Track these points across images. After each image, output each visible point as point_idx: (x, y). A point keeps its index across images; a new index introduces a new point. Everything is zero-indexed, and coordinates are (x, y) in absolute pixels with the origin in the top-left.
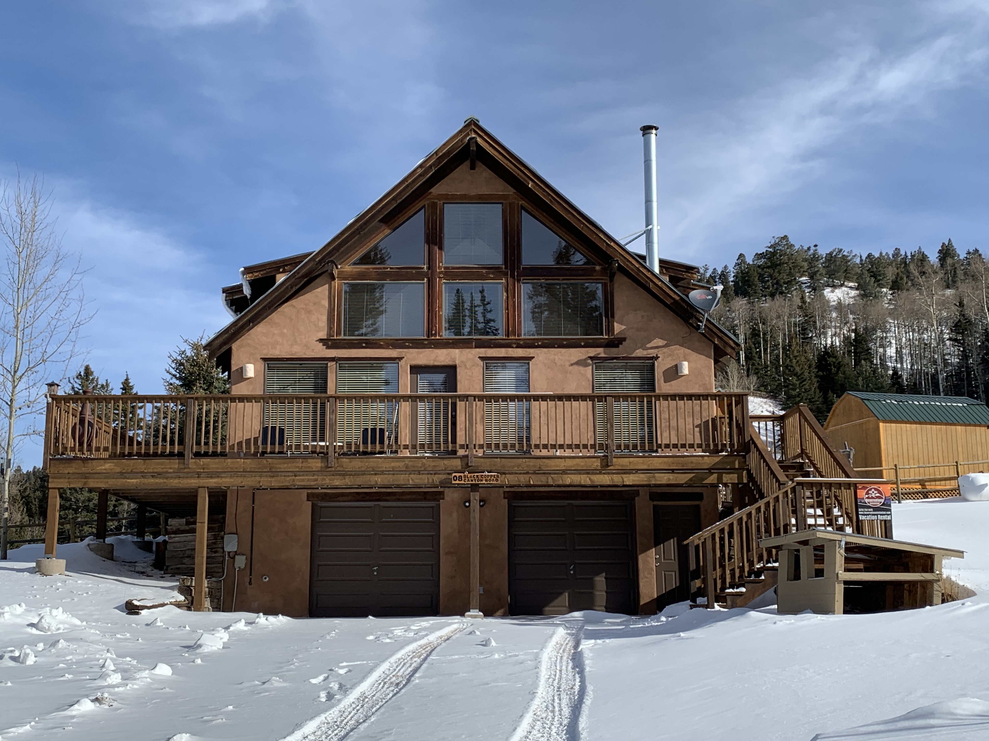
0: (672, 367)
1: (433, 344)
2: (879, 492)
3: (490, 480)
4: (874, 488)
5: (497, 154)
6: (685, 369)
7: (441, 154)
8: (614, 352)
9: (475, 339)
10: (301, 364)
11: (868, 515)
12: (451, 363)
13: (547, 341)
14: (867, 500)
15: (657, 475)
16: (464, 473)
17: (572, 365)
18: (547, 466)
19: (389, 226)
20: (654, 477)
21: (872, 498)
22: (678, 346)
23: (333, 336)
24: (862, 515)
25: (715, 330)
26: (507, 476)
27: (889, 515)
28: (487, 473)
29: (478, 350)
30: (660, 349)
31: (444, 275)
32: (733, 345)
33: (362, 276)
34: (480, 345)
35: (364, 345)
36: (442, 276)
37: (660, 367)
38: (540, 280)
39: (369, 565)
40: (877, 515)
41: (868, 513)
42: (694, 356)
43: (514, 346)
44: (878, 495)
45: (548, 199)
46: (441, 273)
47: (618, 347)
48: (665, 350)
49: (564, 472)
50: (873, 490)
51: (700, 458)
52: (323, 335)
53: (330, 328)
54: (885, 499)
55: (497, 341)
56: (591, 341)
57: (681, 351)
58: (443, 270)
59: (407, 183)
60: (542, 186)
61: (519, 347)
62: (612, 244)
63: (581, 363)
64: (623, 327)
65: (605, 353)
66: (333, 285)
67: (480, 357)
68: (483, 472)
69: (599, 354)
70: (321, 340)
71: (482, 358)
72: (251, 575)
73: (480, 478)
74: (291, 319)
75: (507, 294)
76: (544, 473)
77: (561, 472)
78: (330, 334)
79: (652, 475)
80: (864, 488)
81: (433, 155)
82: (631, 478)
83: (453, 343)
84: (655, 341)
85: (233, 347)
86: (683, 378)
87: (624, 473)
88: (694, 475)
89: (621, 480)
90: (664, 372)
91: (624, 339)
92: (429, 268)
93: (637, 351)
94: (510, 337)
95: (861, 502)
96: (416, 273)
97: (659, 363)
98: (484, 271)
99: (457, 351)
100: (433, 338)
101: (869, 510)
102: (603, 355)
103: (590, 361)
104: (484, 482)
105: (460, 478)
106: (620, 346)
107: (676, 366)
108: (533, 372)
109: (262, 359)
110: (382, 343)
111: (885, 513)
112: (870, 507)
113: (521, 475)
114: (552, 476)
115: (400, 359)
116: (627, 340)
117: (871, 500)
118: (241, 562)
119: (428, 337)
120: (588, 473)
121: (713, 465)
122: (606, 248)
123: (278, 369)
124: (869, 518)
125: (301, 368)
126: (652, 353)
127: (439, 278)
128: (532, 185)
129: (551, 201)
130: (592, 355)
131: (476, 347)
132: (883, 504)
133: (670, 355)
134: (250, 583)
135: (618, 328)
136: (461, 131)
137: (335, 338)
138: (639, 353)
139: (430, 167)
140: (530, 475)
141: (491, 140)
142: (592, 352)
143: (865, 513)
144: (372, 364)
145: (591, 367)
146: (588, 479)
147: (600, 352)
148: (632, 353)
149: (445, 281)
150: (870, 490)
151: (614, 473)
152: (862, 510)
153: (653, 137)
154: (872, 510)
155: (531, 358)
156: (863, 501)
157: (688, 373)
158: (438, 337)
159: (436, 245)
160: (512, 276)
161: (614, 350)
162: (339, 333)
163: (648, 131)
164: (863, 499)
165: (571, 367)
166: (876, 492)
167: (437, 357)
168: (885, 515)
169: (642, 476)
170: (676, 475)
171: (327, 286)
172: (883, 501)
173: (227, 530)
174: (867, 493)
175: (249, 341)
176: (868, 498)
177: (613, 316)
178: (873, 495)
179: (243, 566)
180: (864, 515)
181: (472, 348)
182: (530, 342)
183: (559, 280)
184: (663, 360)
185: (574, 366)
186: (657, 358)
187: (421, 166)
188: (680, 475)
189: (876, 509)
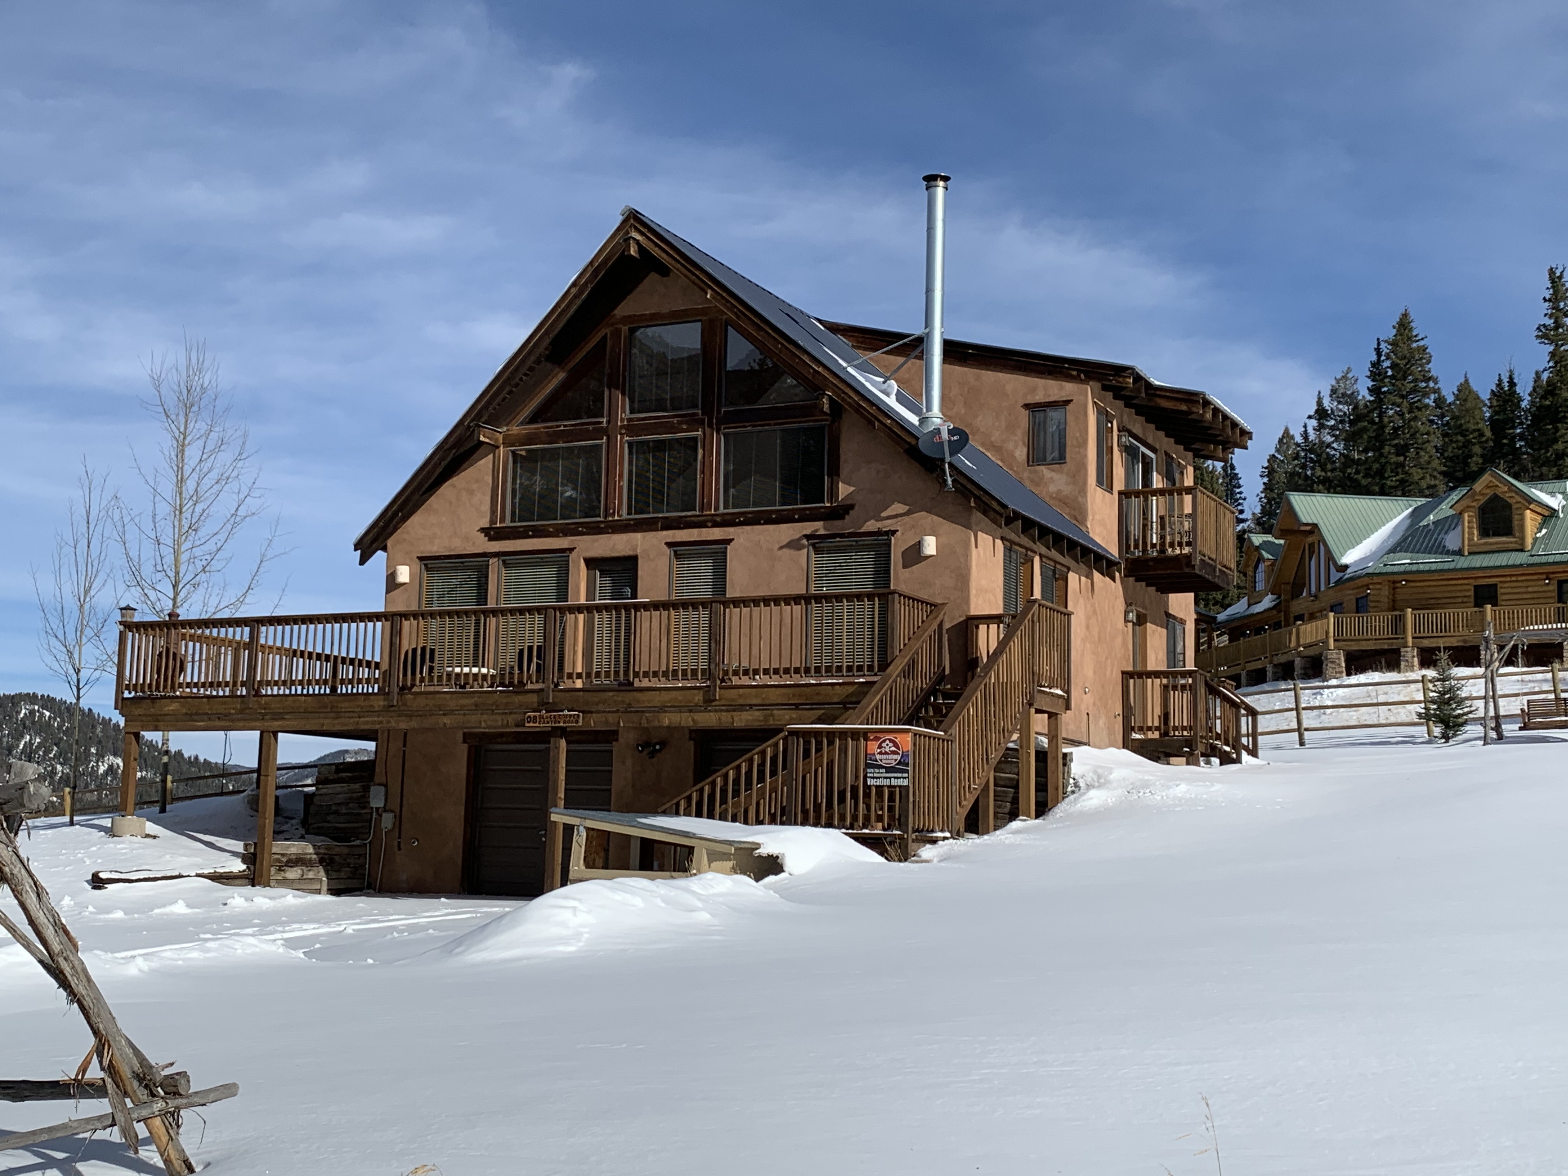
0: (914, 545)
1: (611, 527)
2: (896, 745)
3: (569, 722)
4: (891, 740)
5: (664, 255)
6: (930, 546)
7: (597, 264)
8: (838, 526)
9: (661, 518)
10: (462, 563)
11: (879, 778)
12: (631, 553)
13: (750, 516)
14: (878, 757)
15: (775, 712)
16: (540, 712)
17: (781, 548)
18: (638, 701)
19: (563, 368)
20: (772, 715)
21: (886, 753)
22: (924, 513)
23: (496, 523)
24: (871, 778)
25: (969, 486)
26: (594, 715)
27: (905, 778)
28: (566, 712)
29: (665, 533)
30: (900, 519)
31: (626, 429)
32: (997, 508)
33: (530, 439)
34: (669, 524)
35: (530, 533)
36: (623, 431)
37: (898, 547)
38: (745, 427)
39: (535, 828)
40: (890, 778)
41: (879, 775)
42: (946, 526)
43: (710, 524)
44: (893, 749)
45: (732, 312)
46: (622, 427)
47: (843, 518)
48: (906, 519)
49: (663, 709)
50: (888, 742)
51: (829, 687)
52: (485, 523)
53: (493, 511)
54: (902, 756)
55: (688, 519)
56: (808, 512)
57: (925, 518)
58: (625, 423)
59: (560, 310)
60: (724, 295)
61: (716, 525)
62: (820, 369)
63: (793, 545)
64: (852, 489)
65: (825, 529)
66: (497, 455)
67: (667, 544)
68: (562, 711)
69: (817, 531)
70: (482, 530)
71: (669, 545)
72: (399, 838)
73: (557, 719)
74: (451, 503)
75: (704, 450)
76: (637, 712)
77: (656, 709)
78: (493, 521)
79: (769, 712)
80: (876, 739)
81: (588, 266)
82: (743, 717)
83: (635, 525)
84: (893, 506)
85: (388, 544)
86: (929, 560)
87: (734, 711)
88: (823, 711)
89: (730, 720)
90: (904, 553)
91: (852, 507)
92: (609, 422)
93: (868, 523)
94: (705, 513)
95: (871, 760)
96: (594, 429)
97: (896, 540)
98: (675, 420)
99: (639, 535)
100: (610, 519)
101: (881, 771)
102: (822, 532)
103: (805, 542)
104: (562, 724)
105: (534, 719)
106: (847, 517)
107: (919, 542)
108: (731, 561)
109: (418, 557)
110: (551, 530)
111: (899, 775)
112: (880, 767)
113: (609, 714)
114: (647, 715)
115: (571, 550)
116: (856, 508)
117: (884, 757)
118: (387, 821)
119: (605, 518)
120: (690, 711)
121: (847, 696)
122: (813, 376)
123: (438, 569)
124: (879, 782)
125: (464, 568)
126: (887, 525)
127: (621, 434)
128: (711, 295)
129: (738, 317)
130: (808, 532)
131: (663, 529)
132: (899, 763)
133: (913, 527)
134: (399, 849)
135: (844, 490)
136: (618, 229)
137: (498, 525)
138: (871, 526)
139: (586, 283)
140: (620, 714)
141: (658, 239)
142: (809, 527)
143: (875, 775)
144: (542, 558)
145: (806, 550)
146: (690, 719)
147: (818, 527)
148: (860, 528)
149: (628, 438)
150: (884, 741)
151: (722, 711)
152: (872, 770)
153: (940, 192)
154: (884, 770)
155: (729, 541)
156: (873, 758)
157: (934, 553)
158: (616, 518)
159: (617, 388)
160: (710, 425)
161: (839, 523)
162: (503, 520)
163: (933, 183)
164: (874, 754)
165: (780, 552)
166: (890, 745)
167: (614, 545)
168: (900, 778)
169: (757, 713)
170: (800, 712)
171: (491, 456)
172: (898, 757)
173: (377, 780)
174: (880, 747)
175: (405, 536)
176: (880, 753)
177: (838, 475)
178: (887, 750)
179: (390, 827)
180: (873, 778)
181: (657, 530)
182: (729, 517)
183: (769, 425)
184: (903, 534)
185: (785, 550)
186: (894, 532)
187: (574, 284)
188: (805, 712)
189: (889, 770)
